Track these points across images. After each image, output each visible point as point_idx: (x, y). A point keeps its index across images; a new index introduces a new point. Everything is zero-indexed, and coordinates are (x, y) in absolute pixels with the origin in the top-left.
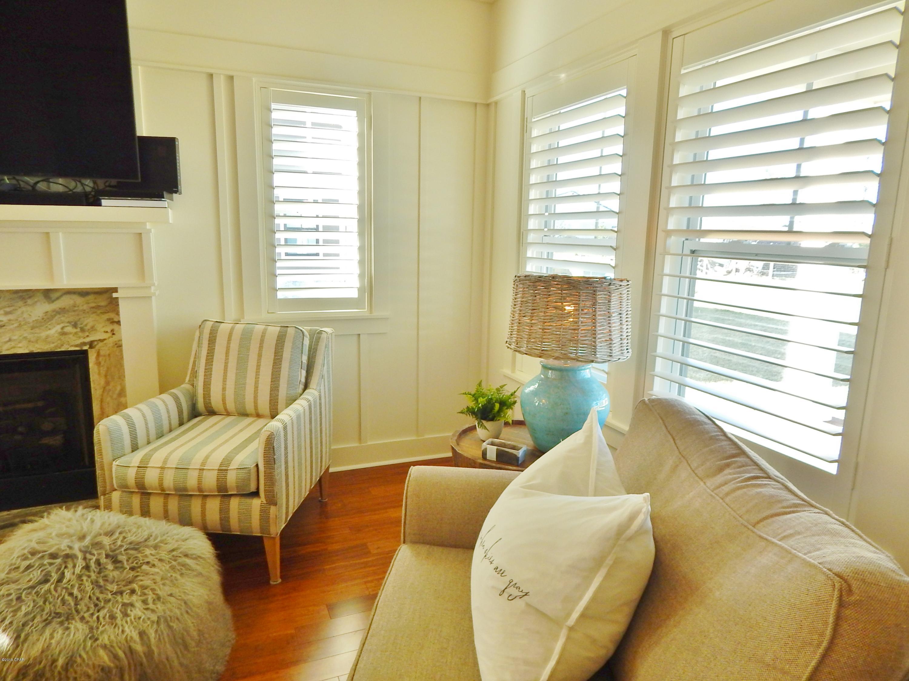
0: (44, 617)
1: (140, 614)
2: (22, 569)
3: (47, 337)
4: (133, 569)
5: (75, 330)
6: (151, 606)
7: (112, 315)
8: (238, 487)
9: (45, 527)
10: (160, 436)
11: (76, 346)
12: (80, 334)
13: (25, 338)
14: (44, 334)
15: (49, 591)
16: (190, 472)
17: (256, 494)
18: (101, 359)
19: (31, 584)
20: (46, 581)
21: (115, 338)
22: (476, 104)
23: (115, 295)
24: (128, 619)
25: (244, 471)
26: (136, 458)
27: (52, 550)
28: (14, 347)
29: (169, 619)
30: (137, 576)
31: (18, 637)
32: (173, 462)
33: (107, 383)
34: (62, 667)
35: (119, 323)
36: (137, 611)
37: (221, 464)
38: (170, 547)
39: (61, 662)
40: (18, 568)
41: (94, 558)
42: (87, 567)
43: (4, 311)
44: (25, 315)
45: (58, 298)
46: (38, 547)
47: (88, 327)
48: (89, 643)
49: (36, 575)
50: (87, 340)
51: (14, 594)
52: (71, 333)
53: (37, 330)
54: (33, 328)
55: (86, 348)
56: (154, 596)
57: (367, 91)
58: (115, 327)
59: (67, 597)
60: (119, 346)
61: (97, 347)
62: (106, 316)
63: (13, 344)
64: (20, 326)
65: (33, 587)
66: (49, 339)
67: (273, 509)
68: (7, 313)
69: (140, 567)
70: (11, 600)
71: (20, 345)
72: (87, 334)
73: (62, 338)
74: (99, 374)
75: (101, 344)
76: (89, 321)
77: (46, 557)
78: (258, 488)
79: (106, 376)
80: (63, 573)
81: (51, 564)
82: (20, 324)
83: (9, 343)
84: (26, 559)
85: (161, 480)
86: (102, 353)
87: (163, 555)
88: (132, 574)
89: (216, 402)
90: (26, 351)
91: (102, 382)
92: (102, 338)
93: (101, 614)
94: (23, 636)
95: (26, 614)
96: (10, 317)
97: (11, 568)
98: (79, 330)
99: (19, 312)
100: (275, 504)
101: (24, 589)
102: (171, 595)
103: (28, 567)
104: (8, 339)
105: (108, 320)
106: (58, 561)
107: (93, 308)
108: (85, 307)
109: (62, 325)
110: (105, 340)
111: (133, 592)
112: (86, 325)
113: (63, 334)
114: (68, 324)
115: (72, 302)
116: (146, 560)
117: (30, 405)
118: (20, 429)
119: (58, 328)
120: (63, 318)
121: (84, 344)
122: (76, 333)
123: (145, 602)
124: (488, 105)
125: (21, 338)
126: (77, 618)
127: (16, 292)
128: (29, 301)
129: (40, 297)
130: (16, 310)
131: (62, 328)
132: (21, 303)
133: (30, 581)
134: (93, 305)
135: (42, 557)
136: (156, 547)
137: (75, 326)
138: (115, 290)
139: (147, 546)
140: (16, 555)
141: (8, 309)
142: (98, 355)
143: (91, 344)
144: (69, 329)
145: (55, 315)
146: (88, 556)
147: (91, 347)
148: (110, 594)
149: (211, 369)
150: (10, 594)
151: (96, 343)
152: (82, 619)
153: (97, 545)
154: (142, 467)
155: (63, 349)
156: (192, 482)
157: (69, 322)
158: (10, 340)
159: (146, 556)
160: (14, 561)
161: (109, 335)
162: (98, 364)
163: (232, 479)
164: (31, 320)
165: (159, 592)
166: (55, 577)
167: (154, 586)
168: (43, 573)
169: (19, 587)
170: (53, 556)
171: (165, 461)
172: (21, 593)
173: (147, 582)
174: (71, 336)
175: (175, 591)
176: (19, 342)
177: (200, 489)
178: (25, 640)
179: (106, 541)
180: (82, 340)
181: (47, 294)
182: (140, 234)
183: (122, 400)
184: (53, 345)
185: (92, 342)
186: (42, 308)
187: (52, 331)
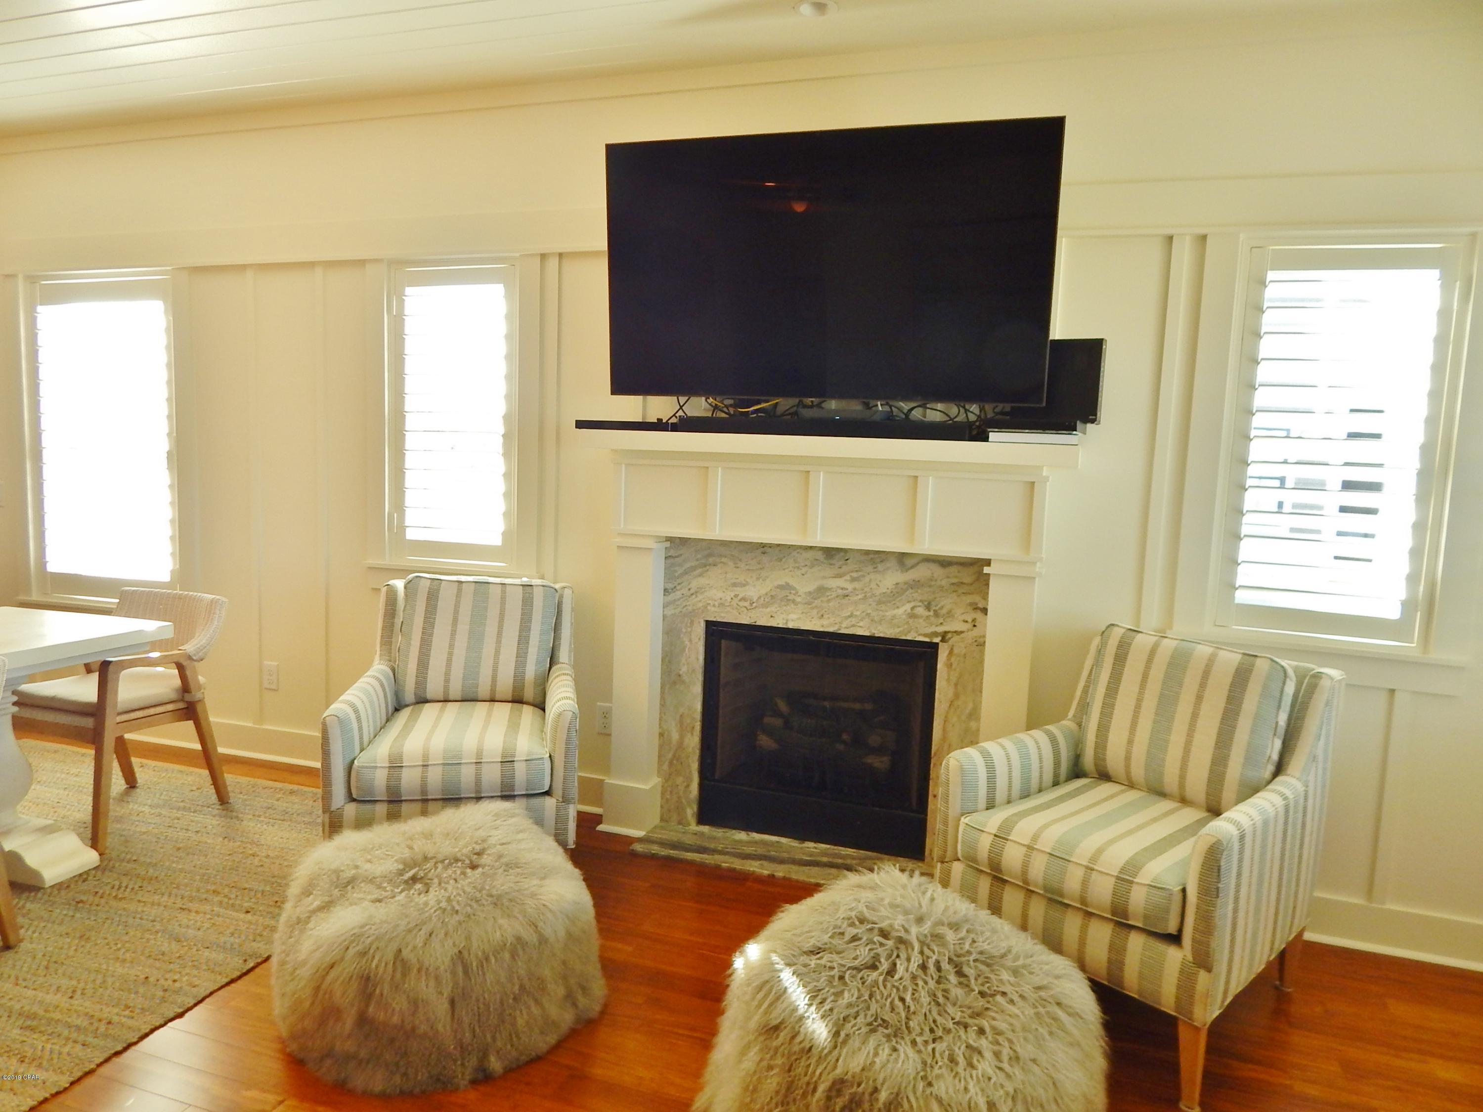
0: (869, 1019)
1: (990, 1071)
2: (847, 937)
3: (894, 617)
4: (982, 994)
5: (927, 613)
6: (1006, 1066)
7: (977, 598)
8: (1146, 917)
9: (874, 888)
10: (1025, 795)
11: (925, 635)
12: (933, 619)
13: (868, 615)
14: (889, 614)
15: (876, 982)
16: (1070, 867)
17: (1175, 939)
18: (953, 659)
19: (856, 963)
20: (874, 967)
21: (976, 632)
23: (986, 570)
24: (974, 1072)
25: (1159, 893)
26: (993, 821)
27: (884, 924)
28: (853, 626)
29: (1029, 1099)
30: (987, 1009)
31: (837, 1034)
32: (1047, 843)
33: (957, 696)
34: (884, 1104)
35: (985, 611)
36: (986, 1065)
37: (1123, 870)
38: (1038, 980)
39: (883, 1096)
40: (842, 934)
41: (935, 957)
42: (923, 967)
43: (851, 576)
44: (873, 585)
45: (914, 566)
46: (867, 914)
47: (944, 611)
48: (921, 1085)
49: (863, 954)
50: (941, 629)
51: (836, 970)
52: (922, 617)
53: (883, 607)
54: (879, 603)
55: (937, 640)
56: (1012, 1053)
57: (1467, 233)
58: (979, 615)
59: (897, 1002)
60: (981, 644)
61: (950, 642)
62: (969, 599)
63: (853, 621)
64: (865, 598)
65: (858, 969)
66: (895, 621)
67: (1203, 975)
68: (853, 580)
69: (993, 996)
70: (833, 977)
71: (861, 624)
72: (941, 620)
73: (911, 621)
74: (948, 680)
75: (956, 638)
76: (947, 602)
77: (876, 932)
78: (1180, 930)
79: (956, 685)
80: (895, 965)
81: (881, 945)
82: (866, 596)
83: (850, 619)
84: (852, 925)
85: (1026, 865)
86: (956, 651)
87: (1027, 989)
88: (981, 1003)
89: (1114, 760)
90: (868, 634)
91: (951, 693)
92: (960, 630)
93: (940, 1047)
94: (843, 1034)
95: (850, 1005)
96: (856, 585)
97: (835, 930)
98: (931, 613)
99: (867, 579)
100: (1209, 970)
101: (849, 968)
102: (1034, 1061)
103: (855, 938)
104: (849, 614)
105: (971, 604)
106: (890, 943)
107: (953, 584)
108: (943, 583)
109: (912, 604)
110: (962, 632)
111: (981, 1031)
112: (942, 608)
113: (912, 616)
114: (920, 604)
115: (928, 574)
116: (1002, 989)
117: (857, 706)
118: (845, 737)
119: (908, 607)
120: (915, 595)
121: (935, 634)
122: (928, 617)
123: (997, 1055)
125: (864, 614)
126: (907, 1039)
127: (867, 552)
128: (880, 567)
129: (892, 563)
130: (864, 576)
131: (912, 608)
132: (870, 568)
133: (855, 958)
134: (955, 580)
135: (871, 929)
136: (1015, 972)
137: (928, 607)
138: (988, 562)
139: (1003, 966)
140: (841, 914)
141: (855, 575)
142: (951, 652)
143: (944, 636)
144: (920, 611)
145: (907, 589)
146: (927, 951)
147: (943, 640)
148: (951, 1022)
149: (1113, 706)
150: (832, 968)
151: (949, 635)
152: (914, 1043)
153: (937, 937)
154: (1001, 837)
156: (1072, 883)
157: (921, 601)
158: (851, 616)
159: (1001, 981)
160: (839, 923)
161: (969, 626)
162: (949, 666)
163: (1138, 899)
164: (878, 592)
165: (1018, 1049)
166: (885, 966)
167: (1010, 1035)
168: (872, 954)
169: (843, 962)
170: (884, 934)
171: (1035, 838)
172: (845, 972)
173: (1002, 1026)
174: (921, 620)
175: (1042, 1058)
176: (862, 620)
177: (1083, 901)
178: (845, 1042)
179: (951, 936)
180: (933, 629)
181: (902, 558)
182: (1033, 483)
183: (973, 724)
184: (897, 630)
185: (946, 633)
186: (891, 578)
187: (900, 611)
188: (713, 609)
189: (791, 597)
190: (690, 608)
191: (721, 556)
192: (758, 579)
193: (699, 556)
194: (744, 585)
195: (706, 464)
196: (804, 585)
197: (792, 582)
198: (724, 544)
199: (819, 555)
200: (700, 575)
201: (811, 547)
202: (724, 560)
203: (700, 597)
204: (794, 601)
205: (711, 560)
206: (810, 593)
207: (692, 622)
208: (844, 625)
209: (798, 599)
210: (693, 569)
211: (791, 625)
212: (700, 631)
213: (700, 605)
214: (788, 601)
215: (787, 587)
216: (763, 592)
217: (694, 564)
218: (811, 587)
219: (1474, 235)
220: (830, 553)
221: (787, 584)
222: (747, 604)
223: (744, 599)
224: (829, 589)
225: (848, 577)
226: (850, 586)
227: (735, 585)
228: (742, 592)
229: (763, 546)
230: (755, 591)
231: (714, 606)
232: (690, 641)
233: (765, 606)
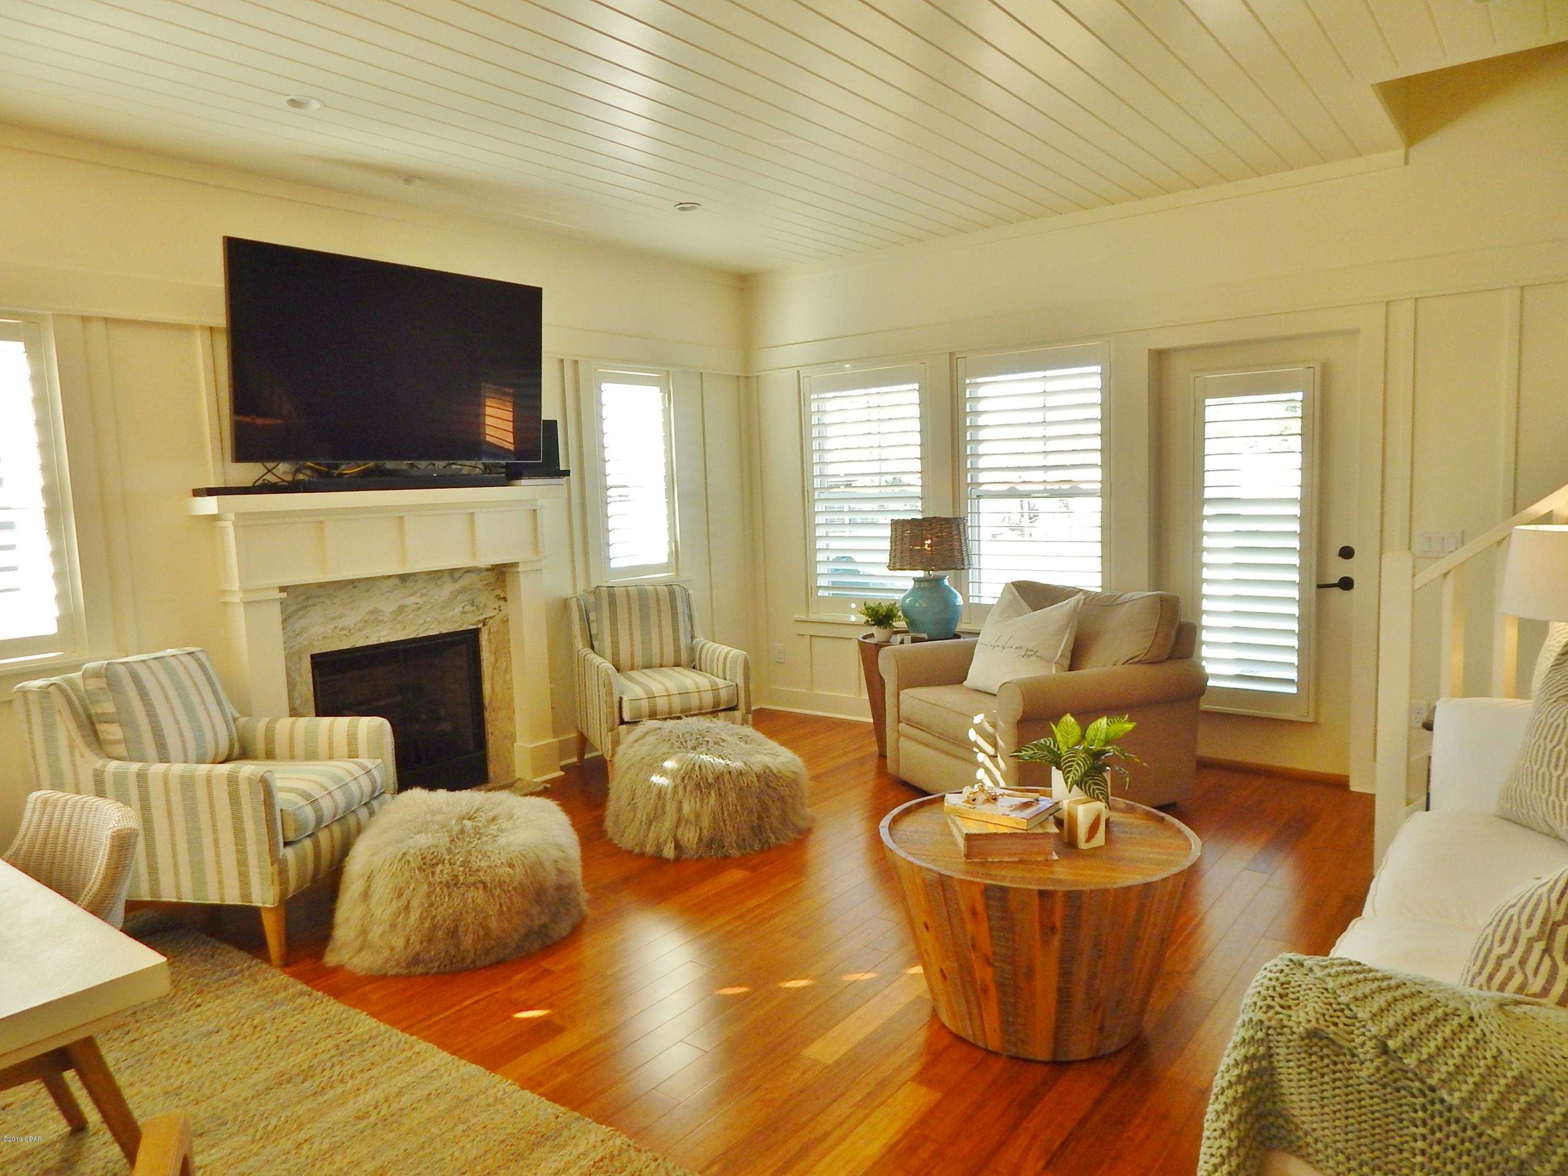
3: (453, 617)
5: (472, 609)
7: (498, 592)
11: (473, 624)
12: (476, 612)
13: (436, 619)
14: (449, 615)
17: (737, 707)
18: (492, 636)
21: (502, 614)
22: (738, 377)
33: (496, 660)
35: (505, 599)
44: (437, 597)
45: (460, 577)
47: (482, 605)
50: (481, 618)
52: (470, 612)
53: (445, 611)
54: (442, 608)
55: (480, 626)
57: (665, 369)
58: (502, 603)
60: (506, 622)
61: (488, 625)
63: (426, 626)
64: (432, 607)
67: (750, 716)
68: (423, 595)
71: (432, 627)
72: (481, 612)
73: (462, 617)
74: (490, 651)
75: (490, 622)
76: (483, 598)
79: (495, 652)
86: (491, 630)
90: (437, 633)
91: (493, 660)
92: (490, 615)
96: (425, 598)
98: (475, 608)
99: (432, 593)
105: (497, 596)
107: (485, 585)
108: (480, 585)
109: (463, 604)
110: (493, 617)
112: (481, 603)
113: (464, 613)
114: (467, 603)
115: (470, 581)
119: (460, 607)
120: (464, 597)
121: (479, 622)
124: (747, 377)
127: (430, 573)
128: (439, 583)
129: (446, 577)
130: (429, 591)
131: (463, 607)
132: (432, 584)
137: (473, 604)
138: (514, 565)
141: (423, 591)
142: (488, 633)
143: (484, 622)
144: (468, 608)
145: (458, 595)
147: (484, 625)
151: (487, 621)
155: (464, 628)
157: (468, 601)
158: (425, 622)
161: (497, 611)
162: (490, 641)
164: (440, 601)
174: (469, 615)
176: (432, 624)
180: (477, 619)
181: (453, 573)
182: (535, 511)
183: (508, 677)
184: (456, 625)
185: (485, 619)
186: (449, 588)
187: (457, 610)
188: (318, 643)
189: (380, 618)
190: (297, 647)
191: (319, 597)
192: (352, 609)
193: (300, 600)
194: (341, 617)
195: (321, 519)
196: (388, 607)
197: (380, 606)
198: (322, 585)
199: (397, 581)
200: (303, 616)
201: (390, 576)
202: (322, 599)
203: (305, 635)
204: (383, 622)
205: (310, 602)
206: (394, 612)
207: (300, 659)
208: (421, 630)
209: (386, 619)
210: (296, 612)
211: (382, 641)
212: (307, 664)
213: (306, 643)
214: (378, 622)
215: (374, 611)
216: (359, 618)
217: (295, 608)
218: (394, 607)
219: (668, 372)
220: (404, 578)
221: (376, 608)
222: (345, 632)
223: (342, 629)
224: (407, 606)
225: (419, 594)
226: (420, 601)
227: (333, 618)
228: (340, 623)
229: (352, 582)
230: (350, 620)
231: (318, 640)
232: (301, 676)
233: (360, 630)
